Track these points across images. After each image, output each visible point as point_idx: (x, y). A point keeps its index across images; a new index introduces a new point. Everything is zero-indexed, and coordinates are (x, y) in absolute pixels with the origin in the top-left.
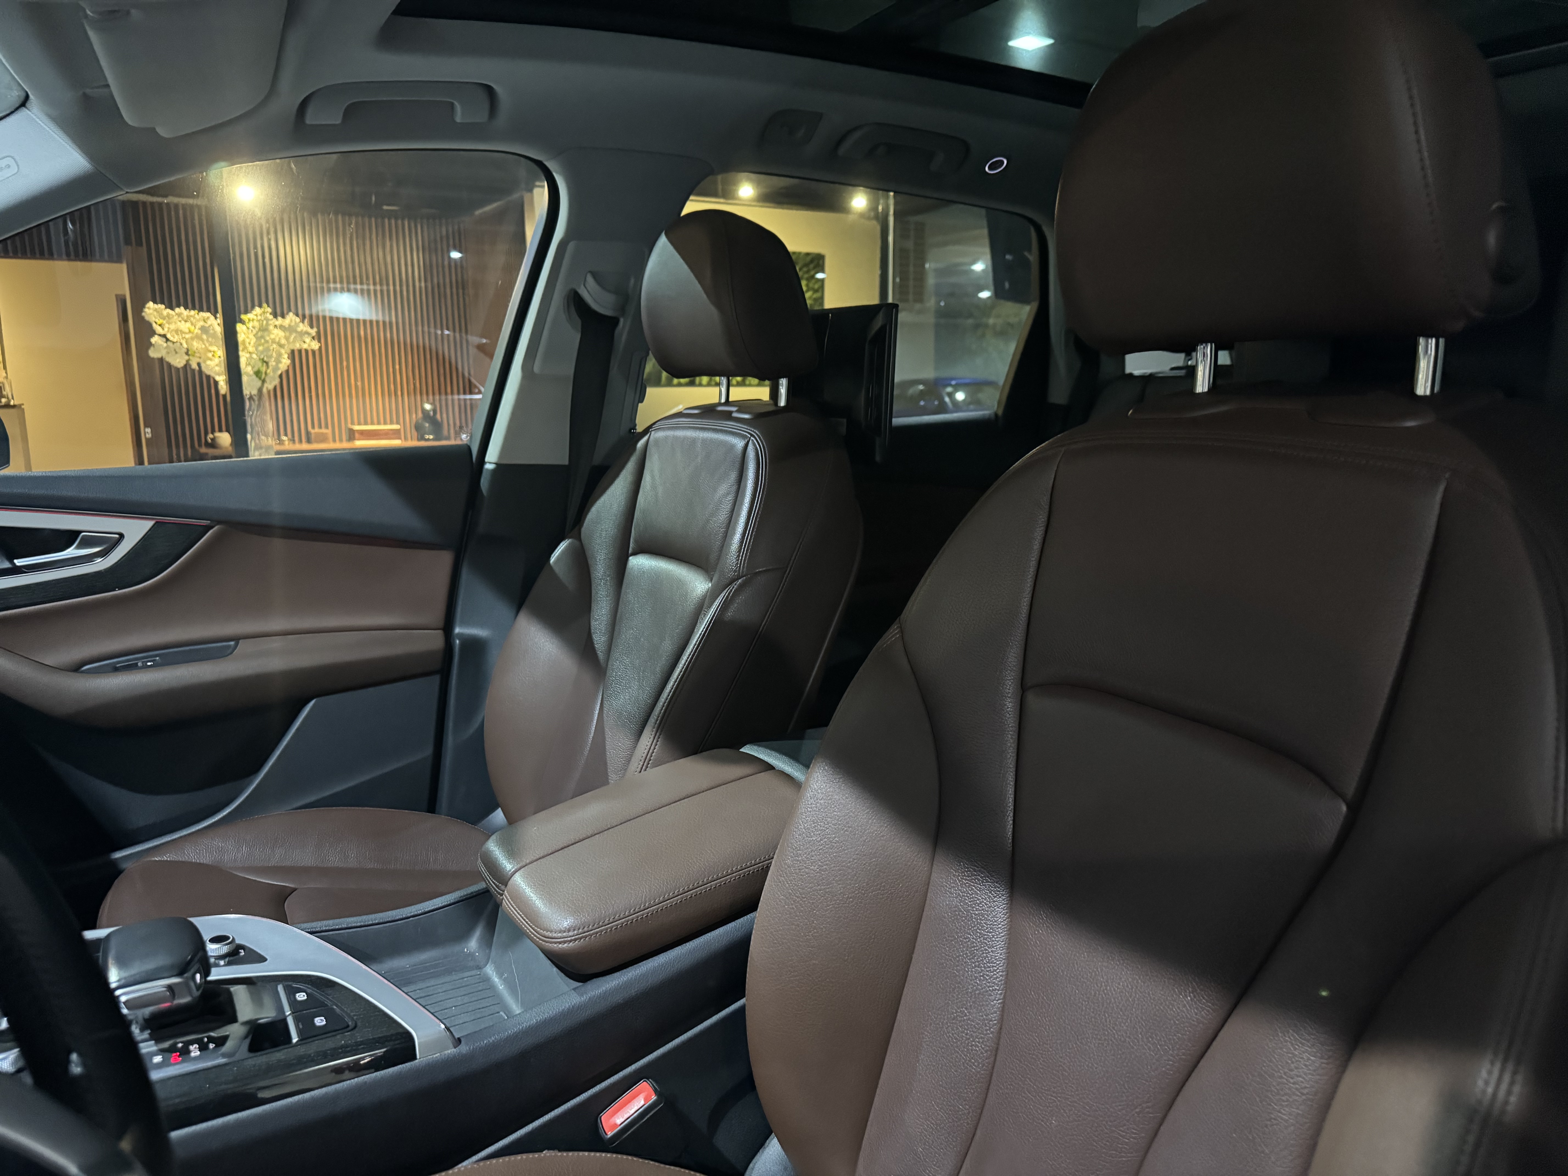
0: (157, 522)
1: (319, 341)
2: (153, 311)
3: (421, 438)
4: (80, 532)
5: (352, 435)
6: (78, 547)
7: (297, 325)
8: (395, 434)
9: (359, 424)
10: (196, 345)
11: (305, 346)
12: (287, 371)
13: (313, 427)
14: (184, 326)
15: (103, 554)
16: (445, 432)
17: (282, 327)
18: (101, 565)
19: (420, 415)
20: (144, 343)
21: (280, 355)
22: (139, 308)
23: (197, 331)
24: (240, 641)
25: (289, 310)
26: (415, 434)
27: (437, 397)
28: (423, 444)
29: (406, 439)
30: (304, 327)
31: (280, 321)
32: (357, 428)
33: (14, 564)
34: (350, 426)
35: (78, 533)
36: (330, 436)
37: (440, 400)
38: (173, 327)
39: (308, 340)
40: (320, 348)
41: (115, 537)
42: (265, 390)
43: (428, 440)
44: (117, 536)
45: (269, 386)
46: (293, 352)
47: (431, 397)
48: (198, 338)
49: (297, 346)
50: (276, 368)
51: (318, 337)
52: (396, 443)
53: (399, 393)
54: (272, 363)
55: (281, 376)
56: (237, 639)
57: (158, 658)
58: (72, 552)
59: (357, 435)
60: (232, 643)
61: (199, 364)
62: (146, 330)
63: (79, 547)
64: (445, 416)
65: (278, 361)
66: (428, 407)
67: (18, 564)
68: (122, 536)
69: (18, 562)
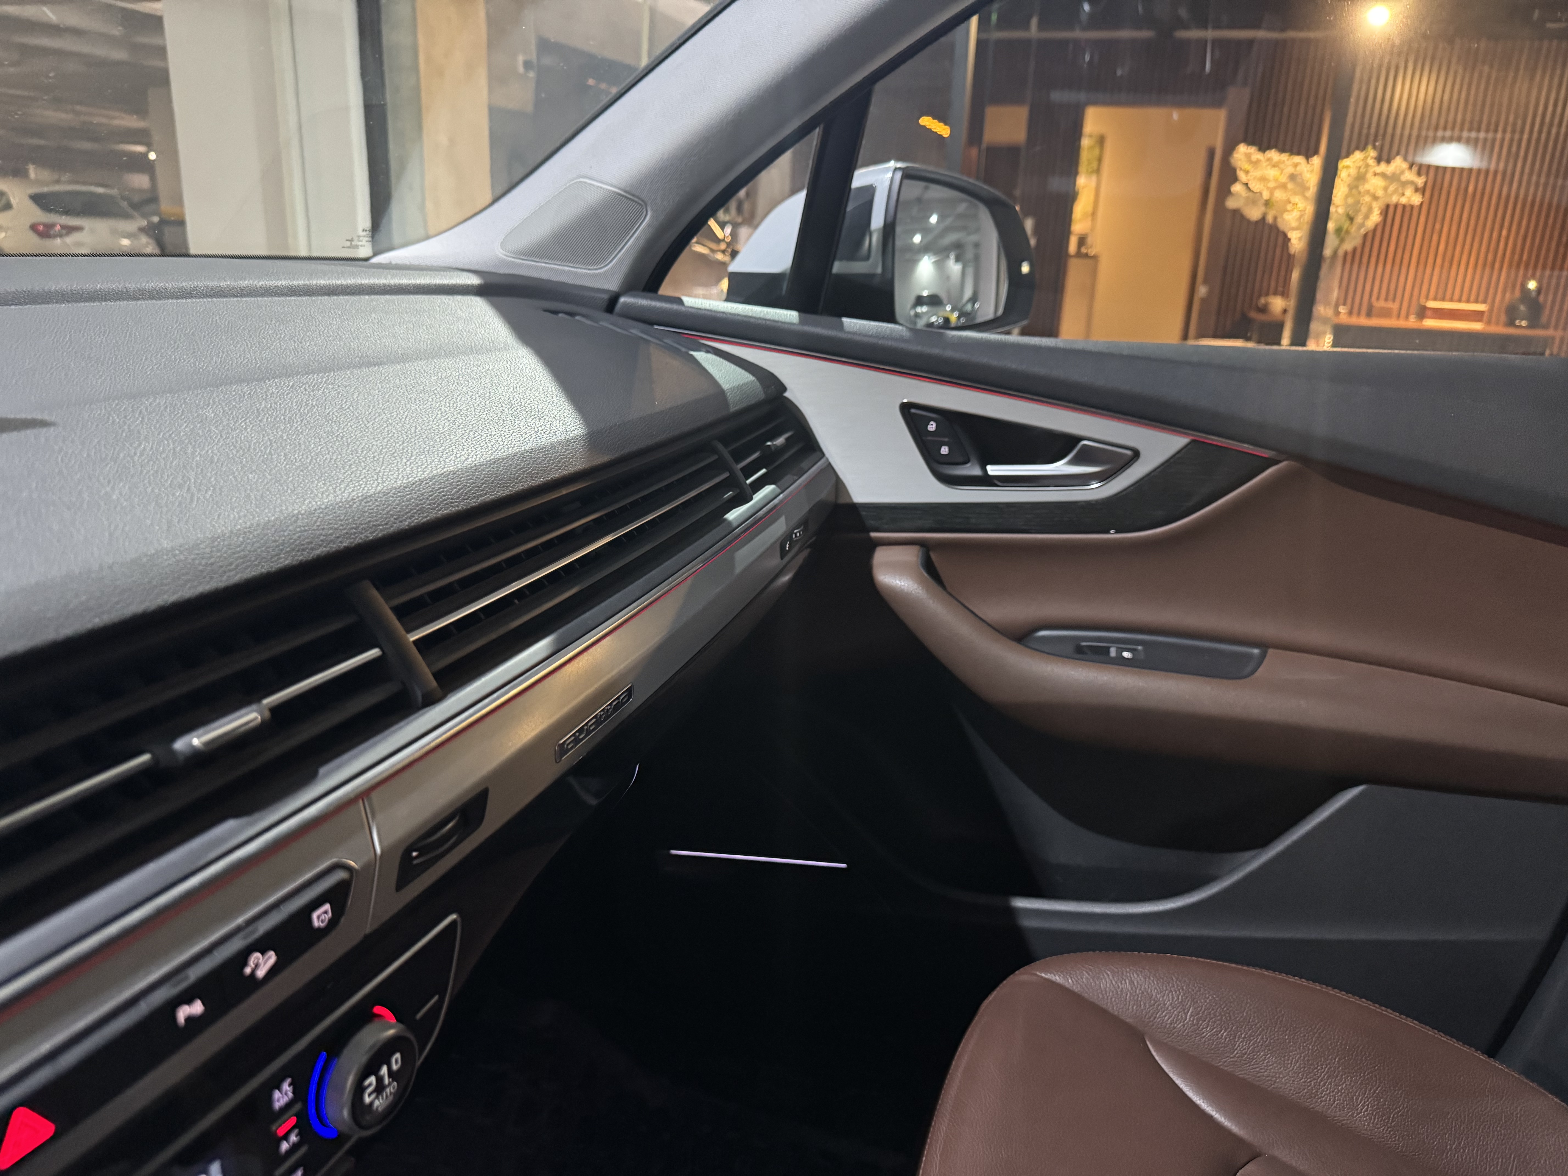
0: (1193, 441)
1: (1423, 194)
2: (1243, 153)
3: (1511, 323)
4: (1079, 439)
5: (1423, 313)
6: (1072, 462)
7: (1402, 172)
8: (1476, 316)
9: (1435, 299)
10: (1279, 195)
11: (1403, 200)
12: (1375, 230)
13: (1378, 299)
14: (1272, 173)
15: (1103, 477)
16: (1544, 319)
17: (1383, 175)
18: (1096, 491)
19: (1517, 293)
20: (1225, 192)
21: (1370, 210)
22: (1229, 149)
23: (1283, 179)
24: (1271, 651)
25: (1398, 154)
26: (1503, 318)
27: (1548, 272)
28: (1511, 331)
29: (1489, 323)
30: (1409, 175)
31: (1383, 167)
32: (1432, 304)
33: (985, 471)
34: (1422, 301)
35: (1076, 439)
36: (1395, 313)
37: (1550, 277)
38: (1258, 173)
39: (1409, 192)
40: (1422, 203)
41: (1126, 455)
42: (1341, 253)
43: (1521, 327)
44: (1129, 452)
45: (1348, 246)
46: (1388, 206)
47: (1538, 273)
48: (1284, 186)
49: (1394, 199)
50: (1362, 225)
51: (1422, 191)
52: (1477, 326)
53: (1497, 265)
54: (1359, 219)
55: (1365, 236)
56: (1264, 646)
57: (1140, 648)
58: (1060, 467)
59: (1429, 313)
60: (1256, 651)
61: (1275, 218)
62: (1230, 175)
63: (1074, 462)
64: (1550, 298)
65: (1367, 217)
66: (1532, 285)
67: (990, 473)
68: (1136, 454)
69: (993, 470)
